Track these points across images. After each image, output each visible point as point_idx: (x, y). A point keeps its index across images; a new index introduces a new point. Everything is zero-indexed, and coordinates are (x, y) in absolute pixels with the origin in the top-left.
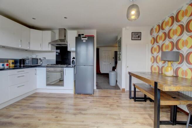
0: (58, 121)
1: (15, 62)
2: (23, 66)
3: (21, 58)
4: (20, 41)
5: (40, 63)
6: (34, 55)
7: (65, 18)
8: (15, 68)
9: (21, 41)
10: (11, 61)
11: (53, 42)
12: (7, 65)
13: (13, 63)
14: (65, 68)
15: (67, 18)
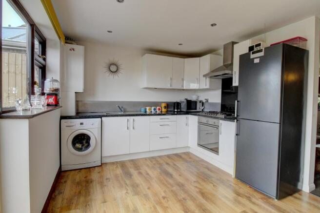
0: (160, 203)
1: (168, 105)
2: (176, 112)
3: (175, 101)
4: (169, 79)
5: (199, 107)
6: (195, 96)
7: (212, 25)
8: (167, 113)
9: (171, 79)
10: (163, 105)
11: (213, 71)
12: (159, 109)
13: (165, 107)
14: (221, 121)
15: (216, 25)
